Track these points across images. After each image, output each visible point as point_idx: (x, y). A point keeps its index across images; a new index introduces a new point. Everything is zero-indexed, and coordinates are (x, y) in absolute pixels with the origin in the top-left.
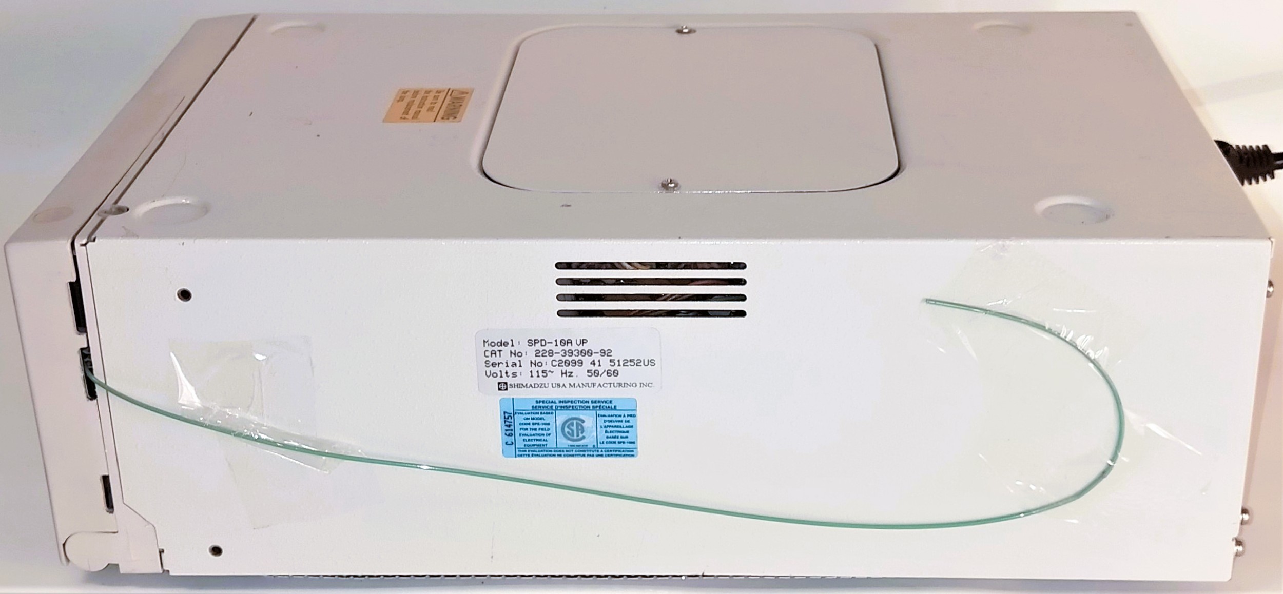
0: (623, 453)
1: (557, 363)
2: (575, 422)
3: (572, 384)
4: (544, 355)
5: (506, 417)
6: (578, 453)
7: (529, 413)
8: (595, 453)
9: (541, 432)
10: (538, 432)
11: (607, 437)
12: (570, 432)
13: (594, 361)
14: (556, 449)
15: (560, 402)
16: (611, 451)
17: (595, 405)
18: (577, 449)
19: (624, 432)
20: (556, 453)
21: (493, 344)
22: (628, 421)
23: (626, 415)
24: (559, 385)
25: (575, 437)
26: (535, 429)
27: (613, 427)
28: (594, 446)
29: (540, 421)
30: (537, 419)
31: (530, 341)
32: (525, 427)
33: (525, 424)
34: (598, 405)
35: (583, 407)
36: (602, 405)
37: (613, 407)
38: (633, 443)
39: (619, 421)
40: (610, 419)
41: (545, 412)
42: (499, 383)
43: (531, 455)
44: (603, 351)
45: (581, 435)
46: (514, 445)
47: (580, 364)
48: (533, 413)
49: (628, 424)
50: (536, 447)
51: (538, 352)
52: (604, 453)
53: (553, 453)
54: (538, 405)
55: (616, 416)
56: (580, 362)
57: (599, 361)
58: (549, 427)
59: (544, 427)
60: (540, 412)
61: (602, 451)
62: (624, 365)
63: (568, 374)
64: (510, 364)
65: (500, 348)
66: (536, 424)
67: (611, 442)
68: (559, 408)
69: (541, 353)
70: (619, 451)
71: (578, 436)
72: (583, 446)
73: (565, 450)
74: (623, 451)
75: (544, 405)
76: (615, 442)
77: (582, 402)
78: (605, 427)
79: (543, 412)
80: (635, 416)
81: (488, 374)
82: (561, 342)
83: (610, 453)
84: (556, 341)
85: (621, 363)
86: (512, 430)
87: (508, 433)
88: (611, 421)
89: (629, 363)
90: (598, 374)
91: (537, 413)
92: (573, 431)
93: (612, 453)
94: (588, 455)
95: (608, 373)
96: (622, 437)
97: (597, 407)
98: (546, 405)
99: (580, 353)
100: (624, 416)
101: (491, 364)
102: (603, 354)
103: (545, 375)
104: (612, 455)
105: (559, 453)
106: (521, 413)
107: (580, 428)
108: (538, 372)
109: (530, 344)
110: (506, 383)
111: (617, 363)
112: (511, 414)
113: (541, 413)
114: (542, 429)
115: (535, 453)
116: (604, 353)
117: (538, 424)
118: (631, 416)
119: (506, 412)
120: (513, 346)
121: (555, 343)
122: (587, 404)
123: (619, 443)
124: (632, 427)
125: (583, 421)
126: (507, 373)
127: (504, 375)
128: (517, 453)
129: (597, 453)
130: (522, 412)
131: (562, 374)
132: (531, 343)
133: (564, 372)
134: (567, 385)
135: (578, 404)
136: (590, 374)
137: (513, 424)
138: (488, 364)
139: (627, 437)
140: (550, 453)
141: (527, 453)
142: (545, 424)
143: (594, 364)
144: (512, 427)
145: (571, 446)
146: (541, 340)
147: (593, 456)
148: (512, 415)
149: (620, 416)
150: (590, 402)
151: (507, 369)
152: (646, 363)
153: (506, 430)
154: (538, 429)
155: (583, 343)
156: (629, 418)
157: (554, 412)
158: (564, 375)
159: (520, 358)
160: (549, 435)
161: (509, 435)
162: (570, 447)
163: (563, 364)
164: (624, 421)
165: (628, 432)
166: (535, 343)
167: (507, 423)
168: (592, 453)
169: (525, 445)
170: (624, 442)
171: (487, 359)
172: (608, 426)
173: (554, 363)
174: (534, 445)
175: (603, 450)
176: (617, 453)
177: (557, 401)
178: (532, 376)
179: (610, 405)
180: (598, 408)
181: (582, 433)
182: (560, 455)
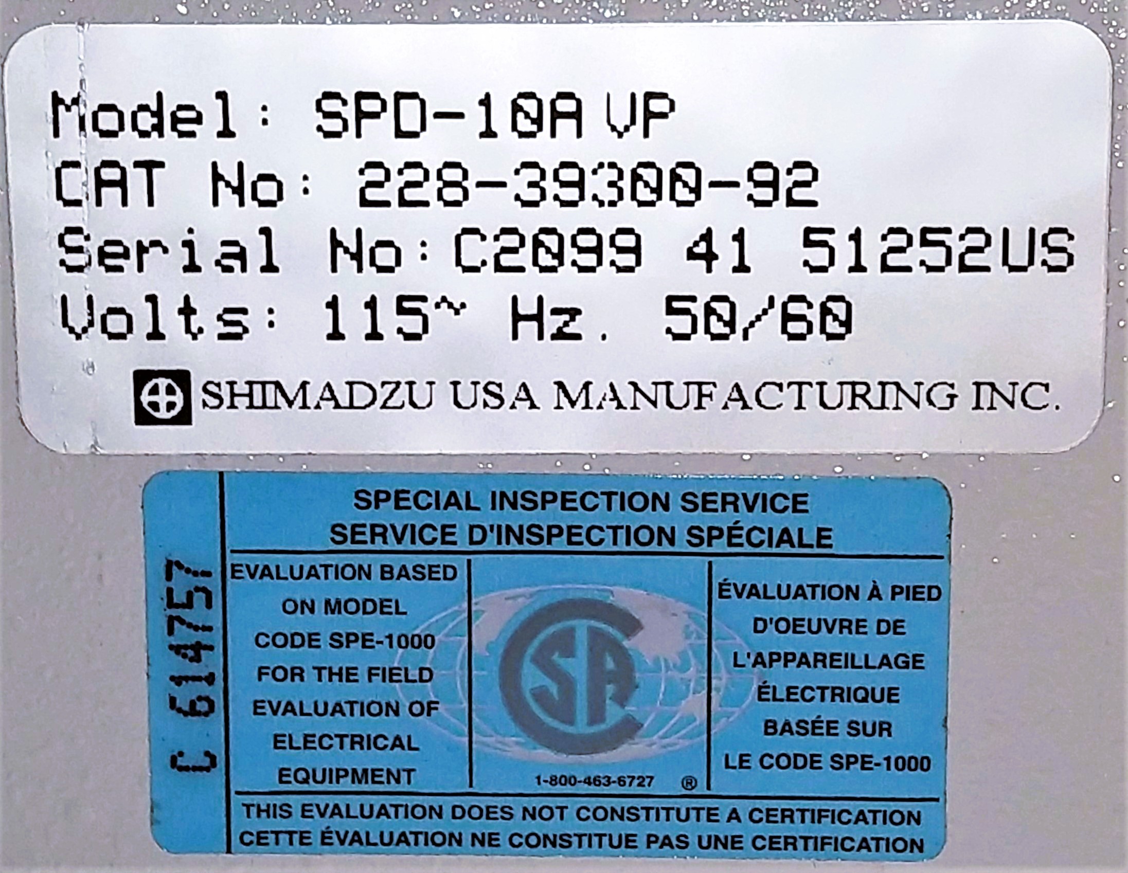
0: (859, 831)
1: (490, 248)
2: (581, 627)
3: (574, 391)
4: (411, 194)
5: (180, 597)
6: (592, 827)
7: (313, 573)
8: (694, 829)
9: (379, 690)
10: (363, 690)
11: (770, 727)
12: (554, 689)
13: (707, 237)
14: (466, 802)
15: (500, 499)
16: (788, 815)
17: (703, 519)
18: (592, 803)
19: (869, 695)
20: (467, 827)
21: (108, 121)
22: (896, 627)
23: (886, 592)
24: (493, 391)
25: (581, 727)
26: (349, 674)
27: (804, 660)
28: (689, 782)
29: (377, 625)
30: (362, 607)
31: (330, 105)
32: (288, 657)
33: (290, 640)
34: (724, 519)
35: (632, 535)
36: (747, 520)
37: (810, 537)
38: (922, 764)
39: (845, 625)
40: (793, 609)
41: (410, 561)
42: (141, 378)
43: (316, 838)
44: (765, 175)
45: (614, 714)
46: (218, 773)
47: (628, 260)
48: (339, 573)
49: (892, 645)
50: (346, 784)
51: (377, 175)
52: (746, 829)
53: (446, 825)
54: (369, 517)
55: (827, 592)
56: (627, 241)
57: (739, 237)
58: (427, 657)
59: (398, 657)
60: (376, 562)
61: (734, 815)
62: (885, 268)
63: (552, 323)
64: (206, 256)
65: (151, 148)
66: (351, 638)
67: (793, 762)
68: (491, 542)
69: (397, 181)
70: (836, 817)
71: (596, 715)
72: (621, 781)
73: (517, 805)
74: (861, 817)
75: (400, 519)
76: (813, 761)
77: (627, 502)
78: (759, 660)
79: (396, 562)
80: (934, 593)
81: (78, 319)
82: (516, 108)
83: (782, 829)
84: (486, 102)
85: (871, 258)
86: (210, 679)
87: (185, 694)
88: (795, 625)
89: (916, 253)
90: (731, 324)
91: (362, 572)
92: (566, 682)
93: (797, 829)
94: (651, 840)
95: (787, 318)
96: (855, 728)
97: (714, 533)
98: (417, 518)
99: (626, 184)
100: (875, 593)
101: (92, 248)
102: (766, 194)
103: (413, 324)
104: (790, 842)
105: (483, 827)
106: (266, 572)
107: (610, 664)
108: (371, 304)
109: (335, 125)
110: (182, 378)
111: (845, 254)
112: (207, 574)
113: (386, 572)
114: (390, 675)
115: (338, 824)
116: (774, 184)
117: (366, 640)
118: (914, 593)
119: (179, 565)
120: (226, 133)
121: (476, 119)
122: (655, 518)
123: (840, 762)
124: (916, 661)
125: (631, 625)
126: (187, 311)
127: (172, 322)
128: (240, 822)
129: (707, 829)
130: (271, 560)
131: (517, 318)
132: (336, 115)
133: (528, 307)
134: (545, 394)
135: (601, 517)
136: (682, 324)
137: (215, 639)
138: (79, 250)
139: (884, 728)
140: (429, 825)
141: (297, 823)
142: (409, 642)
143: (710, 257)
144: (211, 662)
145: (553, 781)
146: (399, 96)
147: (682, 841)
148: (214, 584)
149: (851, 592)
150: (676, 503)
151: (191, 283)
152: (1018, 256)
153: (178, 680)
154: (362, 674)
155: (649, 115)
156: (901, 608)
157: (460, 562)
158: (528, 329)
159: (266, 216)
160: (430, 708)
161: (193, 711)
162: (547, 788)
163: (524, 257)
164: (872, 626)
165: (891, 695)
166: (361, 115)
167: (184, 635)
168: (673, 828)
169: (282, 773)
170: (865, 762)
171: (73, 217)
172: (775, 657)
173: (473, 249)
174: (340, 774)
175: (744, 807)
176: (826, 828)
177: (481, 498)
178: (336, 335)
179: (792, 521)
180: (720, 545)
181: (622, 699)
182: (488, 841)
